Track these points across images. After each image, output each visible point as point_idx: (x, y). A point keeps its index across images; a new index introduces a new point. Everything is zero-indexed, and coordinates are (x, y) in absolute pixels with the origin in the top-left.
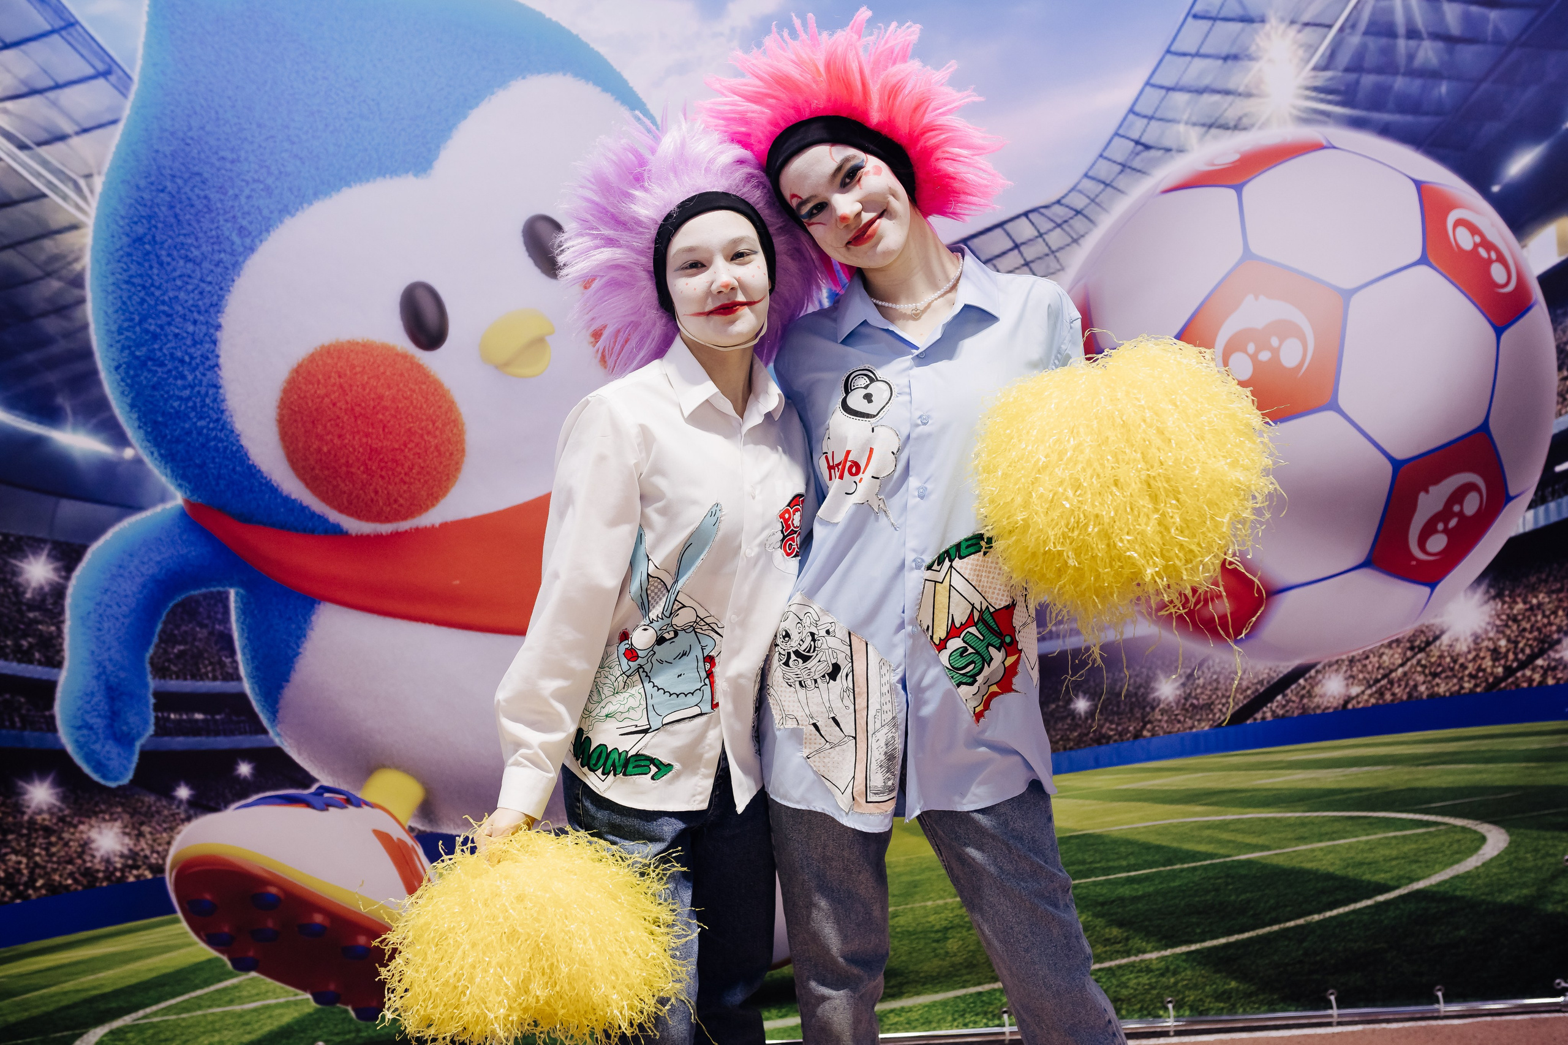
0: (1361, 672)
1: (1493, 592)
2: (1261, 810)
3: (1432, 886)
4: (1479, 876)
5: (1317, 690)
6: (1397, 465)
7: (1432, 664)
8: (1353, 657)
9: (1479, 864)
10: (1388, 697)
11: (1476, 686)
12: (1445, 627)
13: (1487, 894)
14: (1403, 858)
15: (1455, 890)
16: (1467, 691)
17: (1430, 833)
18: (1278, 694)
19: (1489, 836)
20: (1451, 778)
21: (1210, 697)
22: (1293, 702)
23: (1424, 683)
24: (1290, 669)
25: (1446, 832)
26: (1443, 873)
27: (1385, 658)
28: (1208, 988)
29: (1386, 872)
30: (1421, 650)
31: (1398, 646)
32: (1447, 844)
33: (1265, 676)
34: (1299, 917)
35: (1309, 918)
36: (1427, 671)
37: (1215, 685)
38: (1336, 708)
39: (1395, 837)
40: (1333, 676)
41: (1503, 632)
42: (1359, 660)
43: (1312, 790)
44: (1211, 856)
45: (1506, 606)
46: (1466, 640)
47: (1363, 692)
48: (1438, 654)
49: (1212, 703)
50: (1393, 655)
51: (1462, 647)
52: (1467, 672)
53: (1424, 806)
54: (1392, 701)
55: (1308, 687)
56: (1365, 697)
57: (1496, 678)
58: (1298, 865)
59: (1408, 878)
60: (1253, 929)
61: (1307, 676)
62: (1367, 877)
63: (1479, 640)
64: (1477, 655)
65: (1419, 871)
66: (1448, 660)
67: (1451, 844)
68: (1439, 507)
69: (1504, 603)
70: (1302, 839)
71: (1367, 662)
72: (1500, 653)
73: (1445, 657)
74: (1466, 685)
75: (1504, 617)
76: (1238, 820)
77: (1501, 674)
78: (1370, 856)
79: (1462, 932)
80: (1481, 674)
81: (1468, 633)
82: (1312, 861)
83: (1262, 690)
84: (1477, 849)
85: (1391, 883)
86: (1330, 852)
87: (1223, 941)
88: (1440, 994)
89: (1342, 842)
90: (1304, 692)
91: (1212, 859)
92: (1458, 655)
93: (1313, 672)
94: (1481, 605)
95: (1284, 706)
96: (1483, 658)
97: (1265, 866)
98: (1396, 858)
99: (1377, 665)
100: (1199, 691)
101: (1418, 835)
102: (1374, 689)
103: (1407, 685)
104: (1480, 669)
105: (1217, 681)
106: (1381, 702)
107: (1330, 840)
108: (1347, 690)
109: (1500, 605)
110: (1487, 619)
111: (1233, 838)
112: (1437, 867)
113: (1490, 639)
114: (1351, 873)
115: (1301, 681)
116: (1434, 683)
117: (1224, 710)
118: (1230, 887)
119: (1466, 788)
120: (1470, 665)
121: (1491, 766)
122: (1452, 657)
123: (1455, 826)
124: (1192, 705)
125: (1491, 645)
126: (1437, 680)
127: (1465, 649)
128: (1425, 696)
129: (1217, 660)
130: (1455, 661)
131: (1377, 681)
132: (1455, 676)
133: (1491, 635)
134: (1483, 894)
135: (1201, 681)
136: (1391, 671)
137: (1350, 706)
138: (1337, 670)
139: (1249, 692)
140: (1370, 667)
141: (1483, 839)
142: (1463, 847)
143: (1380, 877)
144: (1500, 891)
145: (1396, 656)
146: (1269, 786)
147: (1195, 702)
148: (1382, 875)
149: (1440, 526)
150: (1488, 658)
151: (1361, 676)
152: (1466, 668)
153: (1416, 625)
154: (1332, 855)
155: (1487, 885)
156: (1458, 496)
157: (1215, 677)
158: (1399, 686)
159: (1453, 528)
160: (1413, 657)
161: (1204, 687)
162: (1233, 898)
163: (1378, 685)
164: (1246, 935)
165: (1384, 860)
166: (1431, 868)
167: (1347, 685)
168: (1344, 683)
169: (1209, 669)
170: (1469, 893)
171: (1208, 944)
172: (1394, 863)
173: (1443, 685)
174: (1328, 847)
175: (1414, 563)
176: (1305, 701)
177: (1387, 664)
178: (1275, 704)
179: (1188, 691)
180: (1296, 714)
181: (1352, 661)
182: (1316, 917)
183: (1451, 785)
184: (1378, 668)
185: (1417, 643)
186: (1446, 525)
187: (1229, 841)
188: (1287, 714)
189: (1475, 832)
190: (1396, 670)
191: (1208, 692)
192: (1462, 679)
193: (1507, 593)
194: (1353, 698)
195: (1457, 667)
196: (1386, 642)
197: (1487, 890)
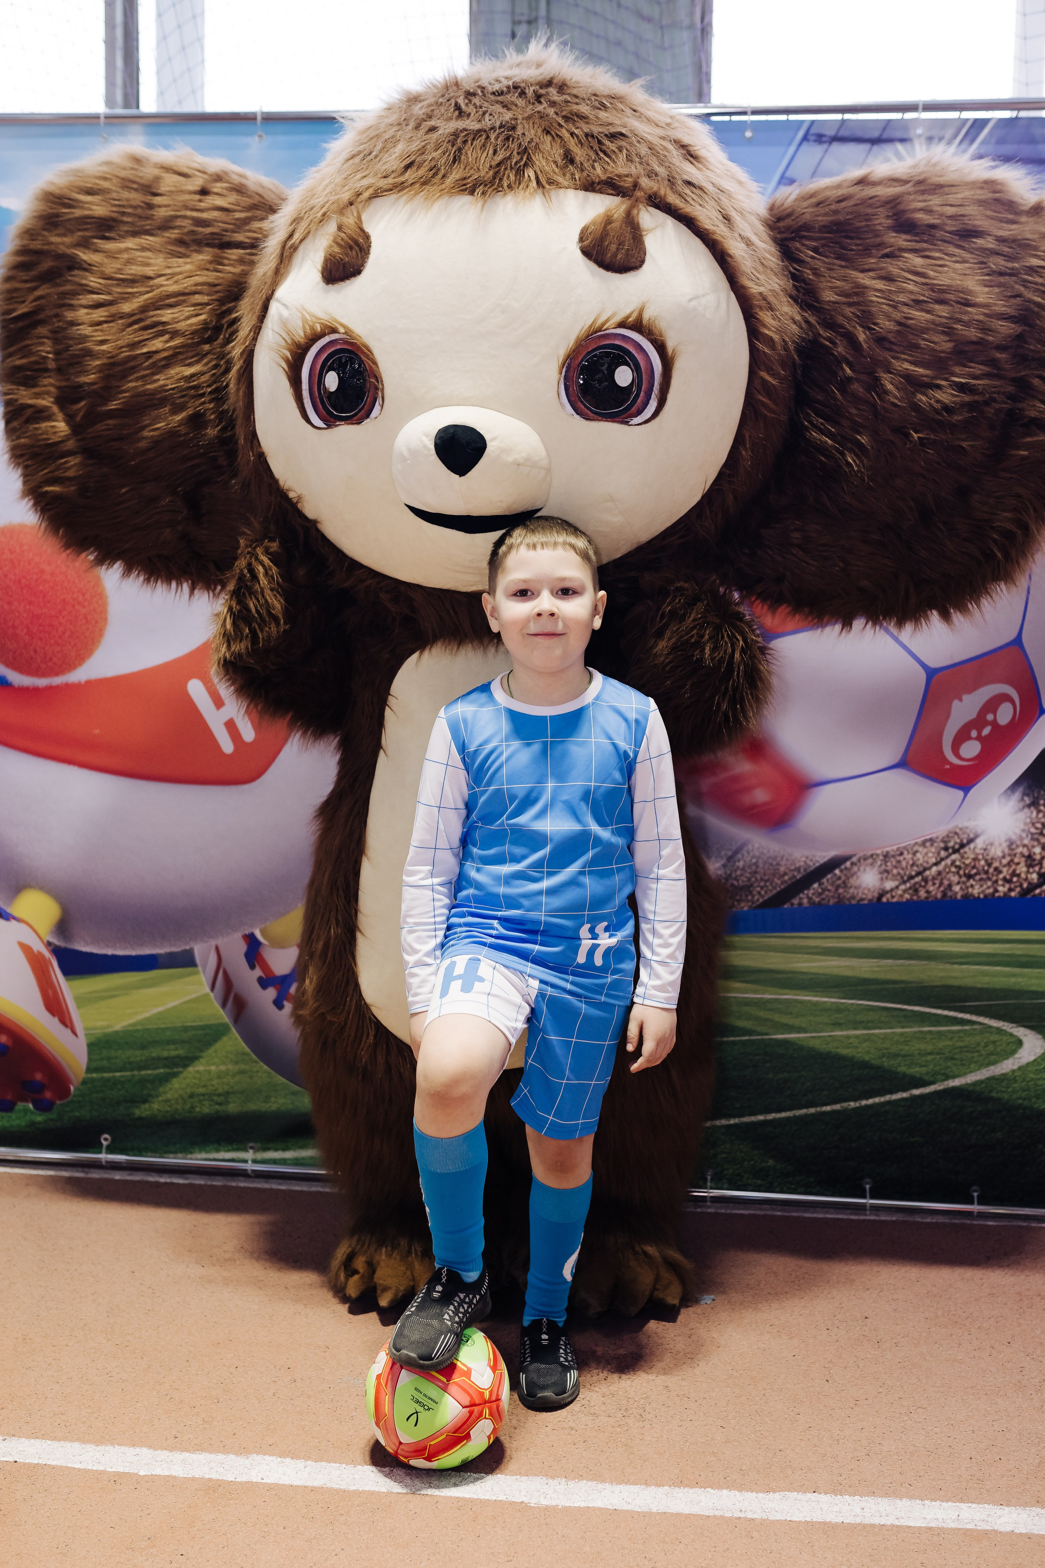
0: (896, 867)
1: (1027, 800)
2: (797, 992)
3: (967, 1084)
4: (1015, 1080)
5: (852, 881)
6: (931, 673)
7: (967, 865)
8: (888, 852)
9: (1015, 1067)
10: (922, 894)
11: (1010, 890)
12: (979, 832)
13: (1024, 1099)
14: (938, 1054)
15: (991, 1091)
16: (1002, 894)
17: (965, 1030)
18: (814, 882)
19: (1024, 1040)
20: (986, 979)
21: (749, 879)
22: (829, 890)
23: (958, 883)
24: (826, 859)
25: (982, 1032)
26: (978, 1072)
27: (918, 855)
28: (746, 1163)
29: (922, 1066)
30: (955, 851)
31: (932, 845)
32: (983, 1044)
33: (802, 864)
34: (836, 1102)
35: (845, 1105)
36: (961, 872)
37: (754, 868)
38: (870, 901)
39: (930, 1032)
40: (868, 869)
41: (1038, 840)
42: (893, 856)
43: (848, 977)
44: (750, 1032)
45: (1041, 815)
46: (1000, 845)
47: (897, 887)
48: (972, 856)
49: (752, 885)
50: (926, 854)
51: (997, 851)
52: (1001, 876)
53: (958, 1004)
54: (927, 898)
55: (843, 878)
56: (900, 892)
57: (1030, 884)
58: (833, 1050)
59: (944, 1074)
60: (790, 1109)
61: (843, 867)
62: (902, 1069)
63: (1014, 846)
64: (1012, 861)
65: (954, 1068)
66: (983, 863)
67: (986, 1046)
68: (973, 715)
69: (1039, 811)
70: (837, 1025)
71: (901, 858)
72: (1034, 860)
73: (979, 860)
74: (1000, 889)
75: (1039, 825)
76: (776, 999)
77: (1036, 881)
78: (906, 1049)
79: (999, 1135)
80: (1015, 879)
81: (1003, 839)
82: (848, 1048)
83: (798, 877)
84: (1014, 1052)
85: (926, 1078)
86: (866, 1040)
87: (761, 1118)
88: (975, 1194)
89: (877, 1031)
90: (839, 882)
91: (750, 1035)
92: (992, 859)
93: (848, 864)
94: (1016, 813)
95: (820, 894)
96: (1018, 864)
97: (801, 1048)
98: (931, 1054)
99: (911, 862)
100: (739, 873)
101: (953, 1032)
102: (908, 885)
103: (941, 884)
104: (1014, 874)
105: (756, 864)
106: (915, 898)
107: (865, 1028)
108: (882, 884)
109: (1035, 813)
110: (1022, 826)
111: (770, 1017)
112: (972, 1066)
113: (1024, 846)
114: (887, 1063)
115: (837, 872)
116: (968, 884)
117: (763, 892)
118: (768, 1065)
119: (1002, 990)
120: (1005, 870)
121: (1026, 970)
122: (986, 861)
123: (990, 1027)
124: (732, 885)
125: (1026, 853)
126: (972, 882)
127: (1000, 854)
128: (959, 897)
129: (757, 845)
130: (989, 865)
131: (911, 877)
132: (989, 879)
133: (1026, 842)
134: (1019, 1098)
135: (741, 864)
136: (925, 869)
137: (884, 900)
138: (872, 864)
139: (786, 878)
140: (904, 864)
141: (1019, 1043)
142: (999, 1049)
143: (916, 1071)
144: (1038, 1097)
145: (930, 855)
146: (803, 970)
147: (735, 883)
148: (917, 1069)
149: (974, 734)
150: (1023, 864)
151: (895, 871)
152: (1001, 872)
153: (950, 826)
154: (867, 1044)
155: (1024, 1090)
156: (992, 705)
157: (754, 861)
158: (934, 884)
159: (987, 736)
160: (947, 857)
161: (743, 869)
162: (770, 1076)
163: (912, 881)
164: (783, 1115)
165: (919, 1054)
166: (967, 1066)
167: (882, 879)
168: (880, 876)
169: (748, 852)
170: (1006, 1096)
171: (746, 1119)
172: (929, 1058)
173: (977, 887)
174: (863, 1035)
175: (948, 767)
176: (841, 891)
177: (921, 861)
178: (812, 891)
179: (729, 872)
180: (832, 902)
181: (886, 856)
182: (852, 1104)
183: (985, 986)
184: (912, 865)
185: (951, 844)
186: (979, 732)
187: (767, 1020)
188: (823, 902)
189: (1011, 1035)
190: (930, 868)
191: (747, 875)
192: (996, 882)
193: (1042, 802)
194: (887, 892)
195: (991, 870)
196: (920, 840)
197: (1024, 1094)
